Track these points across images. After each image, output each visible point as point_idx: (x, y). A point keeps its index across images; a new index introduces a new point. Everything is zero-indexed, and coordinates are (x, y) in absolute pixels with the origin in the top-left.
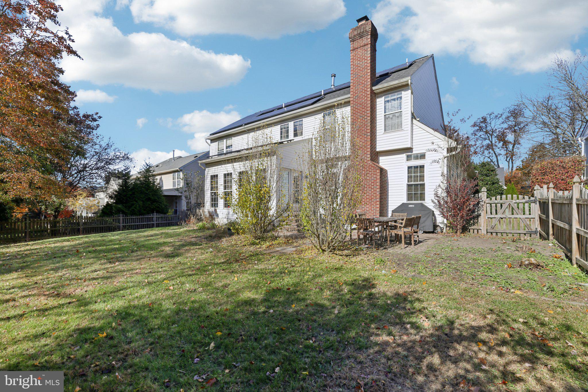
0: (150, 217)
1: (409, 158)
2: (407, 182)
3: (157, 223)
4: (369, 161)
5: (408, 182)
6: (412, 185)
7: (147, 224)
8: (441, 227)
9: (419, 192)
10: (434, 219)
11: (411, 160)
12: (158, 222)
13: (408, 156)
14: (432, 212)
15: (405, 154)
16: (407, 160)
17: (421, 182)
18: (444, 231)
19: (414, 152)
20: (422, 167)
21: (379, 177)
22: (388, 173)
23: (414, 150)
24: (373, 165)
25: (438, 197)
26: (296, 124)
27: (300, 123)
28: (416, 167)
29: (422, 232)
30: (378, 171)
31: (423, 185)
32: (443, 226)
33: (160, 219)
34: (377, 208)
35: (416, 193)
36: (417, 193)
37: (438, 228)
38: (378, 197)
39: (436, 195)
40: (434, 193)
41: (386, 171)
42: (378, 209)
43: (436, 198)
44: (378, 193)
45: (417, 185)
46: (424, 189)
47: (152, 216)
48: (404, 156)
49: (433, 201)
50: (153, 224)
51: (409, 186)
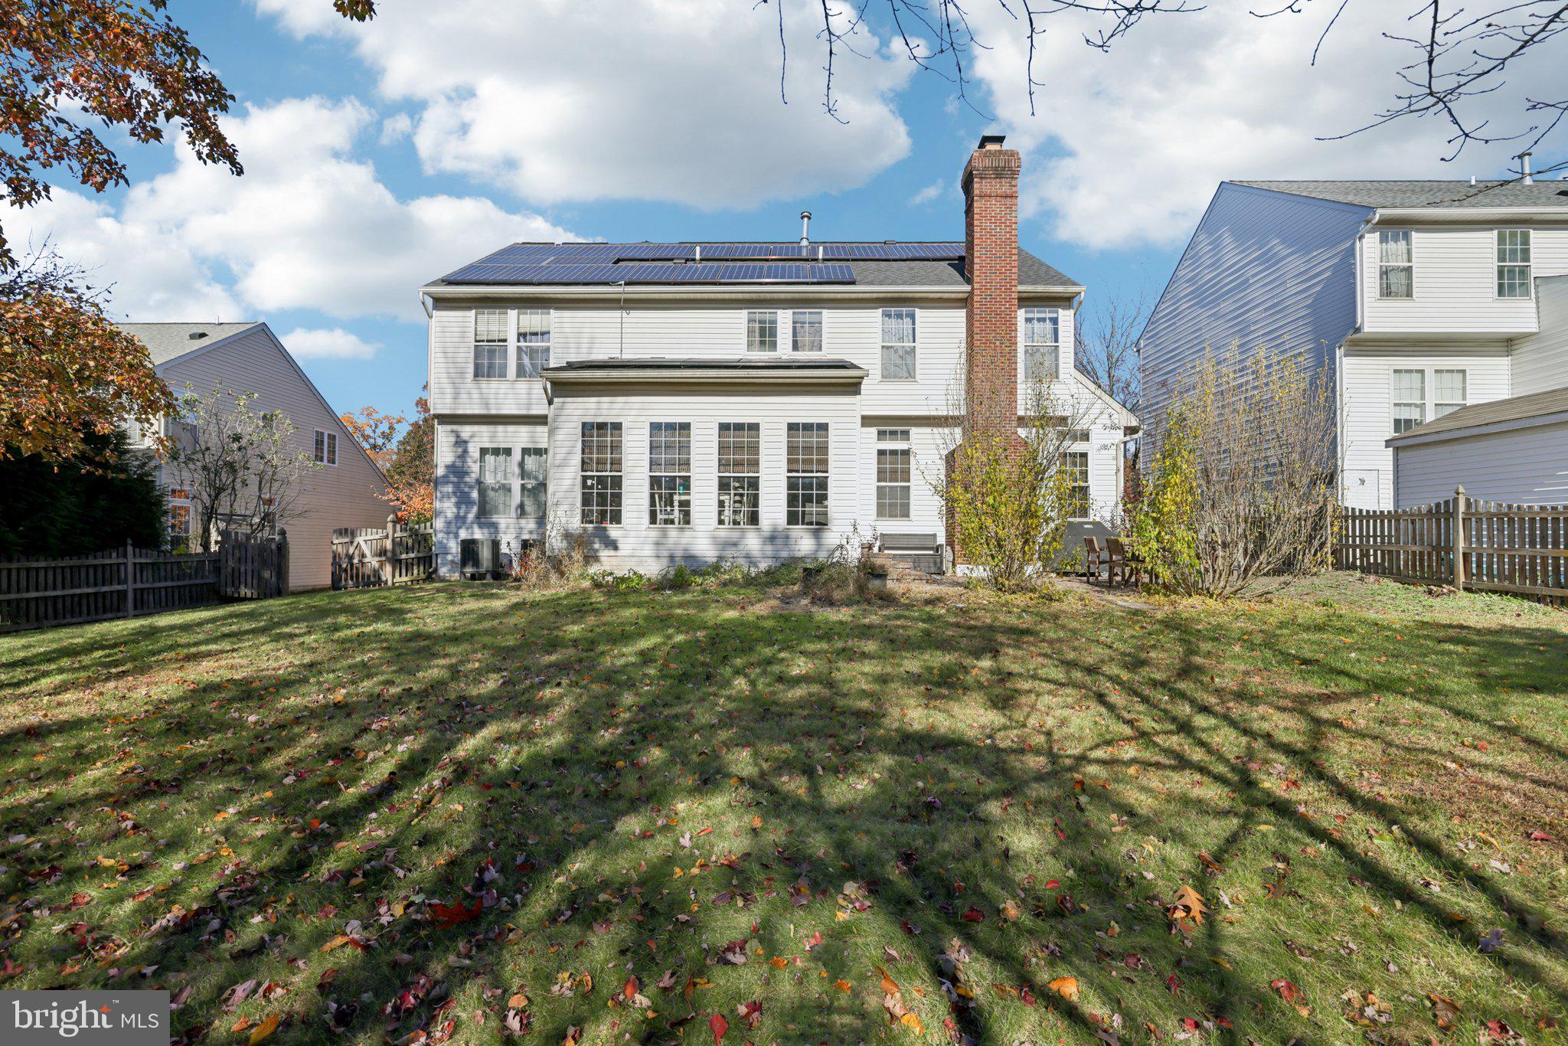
0: (107, 561)
3: (135, 590)
7: (96, 594)
12: (139, 585)
13: (1060, 433)
16: (1059, 440)
19: (1070, 427)
23: (1069, 422)
26: (801, 318)
27: (815, 318)
31: (1085, 489)
33: (148, 574)
46: (1086, 495)
47: (114, 559)
50: (122, 595)
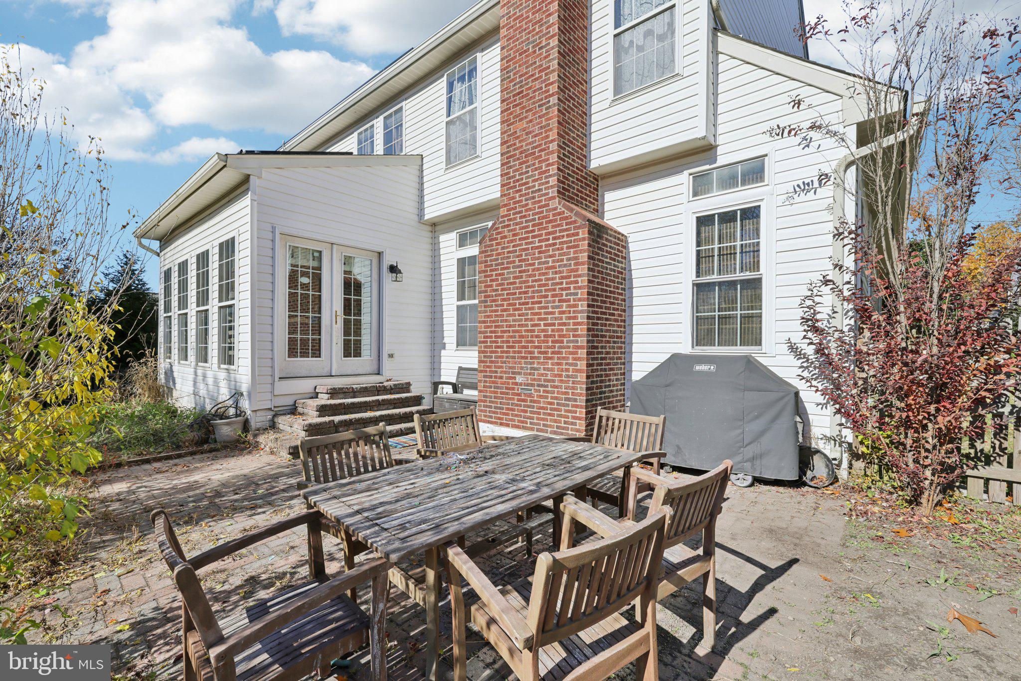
1: (700, 187)
2: (694, 278)
4: (553, 198)
5: (698, 274)
6: (710, 286)
8: (831, 456)
9: (739, 312)
10: (800, 427)
11: (709, 191)
13: (697, 177)
14: (793, 396)
15: (686, 173)
16: (695, 194)
17: (748, 275)
18: (843, 474)
19: (721, 161)
20: (751, 214)
21: (584, 257)
22: (632, 247)
23: (720, 150)
24: (567, 213)
25: (816, 330)
26: (390, 121)
27: (398, 116)
28: (728, 218)
29: (749, 479)
30: (583, 233)
31: (754, 286)
32: (837, 455)
34: (580, 371)
35: (726, 317)
36: (729, 317)
37: (818, 462)
38: (582, 330)
39: (812, 324)
40: (800, 313)
41: (621, 241)
42: (582, 377)
43: (810, 335)
44: (582, 318)
45: (732, 284)
46: (759, 298)
48: (683, 180)
49: (793, 349)
51: (699, 288)
